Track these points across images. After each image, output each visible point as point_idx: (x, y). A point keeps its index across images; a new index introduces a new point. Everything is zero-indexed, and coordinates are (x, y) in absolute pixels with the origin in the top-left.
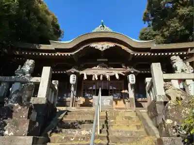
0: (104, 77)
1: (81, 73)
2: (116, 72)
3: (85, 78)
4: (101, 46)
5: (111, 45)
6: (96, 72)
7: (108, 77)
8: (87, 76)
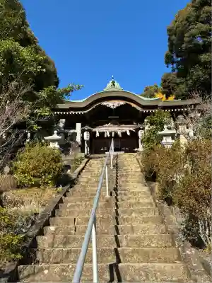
0: (116, 134)
1: (94, 130)
2: (127, 129)
3: (98, 135)
4: (112, 104)
5: (122, 103)
6: (108, 129)
7: (119, 134)
8: (100, 133)
